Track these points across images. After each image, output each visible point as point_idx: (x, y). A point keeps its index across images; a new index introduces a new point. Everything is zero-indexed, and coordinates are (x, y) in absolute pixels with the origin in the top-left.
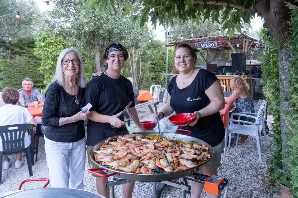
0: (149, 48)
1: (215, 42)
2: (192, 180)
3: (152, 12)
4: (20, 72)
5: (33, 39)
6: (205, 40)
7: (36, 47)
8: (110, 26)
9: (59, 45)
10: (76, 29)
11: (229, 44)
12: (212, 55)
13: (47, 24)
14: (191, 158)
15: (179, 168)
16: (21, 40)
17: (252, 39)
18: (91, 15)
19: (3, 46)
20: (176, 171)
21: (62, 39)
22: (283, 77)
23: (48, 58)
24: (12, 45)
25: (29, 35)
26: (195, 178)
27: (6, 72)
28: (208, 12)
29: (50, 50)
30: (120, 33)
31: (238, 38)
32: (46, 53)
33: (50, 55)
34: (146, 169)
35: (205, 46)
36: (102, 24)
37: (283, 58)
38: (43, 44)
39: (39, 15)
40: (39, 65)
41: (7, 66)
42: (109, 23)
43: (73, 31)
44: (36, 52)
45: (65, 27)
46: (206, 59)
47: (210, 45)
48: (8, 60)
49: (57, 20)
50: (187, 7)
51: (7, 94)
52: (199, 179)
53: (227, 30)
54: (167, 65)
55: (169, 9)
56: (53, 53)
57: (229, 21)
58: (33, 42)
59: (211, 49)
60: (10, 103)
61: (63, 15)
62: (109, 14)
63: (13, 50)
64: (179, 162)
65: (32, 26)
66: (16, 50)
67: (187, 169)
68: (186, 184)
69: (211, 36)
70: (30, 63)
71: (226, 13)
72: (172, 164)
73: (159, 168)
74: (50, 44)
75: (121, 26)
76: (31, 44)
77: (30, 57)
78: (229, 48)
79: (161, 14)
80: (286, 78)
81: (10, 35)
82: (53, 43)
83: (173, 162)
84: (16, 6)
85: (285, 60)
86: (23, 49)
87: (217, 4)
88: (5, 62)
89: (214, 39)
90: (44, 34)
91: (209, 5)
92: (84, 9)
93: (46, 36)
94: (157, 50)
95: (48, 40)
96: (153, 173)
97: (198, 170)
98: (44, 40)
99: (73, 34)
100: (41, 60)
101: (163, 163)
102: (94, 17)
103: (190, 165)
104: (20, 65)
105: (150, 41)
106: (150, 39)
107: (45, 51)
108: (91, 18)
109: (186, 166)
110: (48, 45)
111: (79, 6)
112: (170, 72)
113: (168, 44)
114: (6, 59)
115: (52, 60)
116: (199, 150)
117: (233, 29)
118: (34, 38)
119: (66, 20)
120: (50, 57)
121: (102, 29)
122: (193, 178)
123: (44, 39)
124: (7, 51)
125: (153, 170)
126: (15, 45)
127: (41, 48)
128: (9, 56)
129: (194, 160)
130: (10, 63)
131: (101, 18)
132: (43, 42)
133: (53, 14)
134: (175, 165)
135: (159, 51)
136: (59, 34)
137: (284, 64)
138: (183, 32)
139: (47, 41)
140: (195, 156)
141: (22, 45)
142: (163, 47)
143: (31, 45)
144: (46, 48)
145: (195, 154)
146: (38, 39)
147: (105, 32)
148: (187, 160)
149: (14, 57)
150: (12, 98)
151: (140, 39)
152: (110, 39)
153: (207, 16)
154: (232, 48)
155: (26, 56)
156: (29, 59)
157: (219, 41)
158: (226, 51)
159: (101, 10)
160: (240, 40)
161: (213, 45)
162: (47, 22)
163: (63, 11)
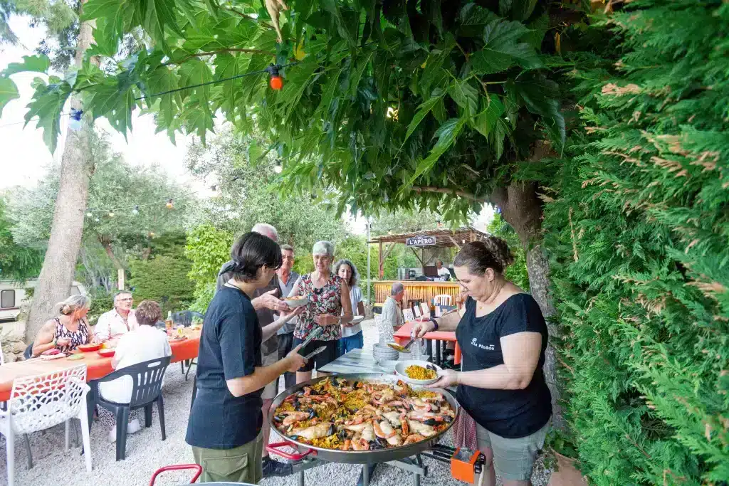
0: (344, 245)
1: (434, 237)
2: (429, 456)
3: (352, 200)
4: (158, 279)
5: (184, 233)
6: (419, 235)
7: (187, 245)
8: (293, 217)
9: (221, 241)
10: (247, 221)
11: (451, 239)
12: (429, 254)
13: (207, 214)
14: (426, 419)
15: (411, 437)
16: (166, 235)
17: (481, 233)
18: (268, 203)
19: (139, 242)
20: (406, 443)
21: (226, 234)
22: (537, 286)
23: (204, 260)
24: (153, 241)
25: (178, 228)
26: (435, 453)
27: (139, 279)
28: (424, 200)
29: (207, 248)
30: (307, 226)
31: (464, 232)
32: (202, 253)
33: (207, 255)
34: (359, 441)
35: (420, 243)
36: (282, 214)
37: (532, 260)
38: (199, 240)
39: (197, 202)
40: (189, 268)
41: (141, 269)
42: (292, 213)
43: (243, 222)
44: (187, 251)
45: (231, 217)
46: (421, 258)
47: (426, 241)
48: (145, 262)
49: (220, 209)
50: (401, 195)
51: (142, 310)
52: (441, 455)
53: (449, 222)
54: (368, 268)
55: (375, 197)
56: (212, 253)
57: (452, 210)
58: (184, 237)
59: (428, 247)
60: (146, 324)
61: (230, 202)
62: (292, 201)
63: (153, 248)
64: (409, 426)
65: (185, 216)
66: (158, 247)
67: (423, 439)
68: (420, 464)
69: (425, 229)
70: (176, 266)
71: (448, 201)
72: (399, 431)
73: (380, 439)
74: (209, 240)
75: (308, 216)
76: (181, 239)
77: (176, 257)
78: (450, 245)
79: (365, 202)
80: (540, 289)
81: (152, 227)
82: (213, 239)
83: (400, 427)
84: (166, 190)
85: (535, 263)
86: (169, 246)
87: (438, 191)
88: (138, 265)
89: (432, 233)
90: (201, 227)
91: (427, 192)
92: (259, 194)
93: (204, 229)
94: (355, 249)
95: (207, 234)
96: (371, 448)
97: (439, 440)
98: (200, 235)
99: (242, 226)
100: (192, 261)
101: (385, 429)
102: (272, 205)
103: (427, 431)
104: (161, 268)
105: (347, 237)
106: (347, 234)
107: (200, 249)
108: (268, 206)
109: (420, 434)
110: (205, 241)
111: (252, 191)
112: (372, 277)
113: (370, 240)
114: (141, 260)
115: (209, 262)
116: (435, 404)
117: (458, 222)
118: (186, 233)
119: (233, 208)
120: (207, 258)
121: (282, 220)
122: (432, 453)
123: (201, 233)
124: (145, 249)
125: (370, 442)
126: (157, 241)
127: (195, 245)
128: (147, 255)
129: (432, 422)
130: (147, 266)
131: (282, 206)
132: (199, 238)
133: (216, 201)
134: (404, 433)
135: (358, 249)
136: (222, 227)
137: (535, 269)
138: (389, 224)
139: (205, 236)
140: (431, 415)
141: (168, 240)
142: (364, 243)
143: (180, 241)
144: (201, 246)
145: (431, 411)
146: (191, 233)
147: (286, 224)
148: (420, 422)
149: (153, 257)
150: (150, 316)
151: (333, 234)
152: (292, 233)
153: (423, 206)
154: (456, 244)
155: (171, 256)
156: (175, 261)
157: (438, 236)
158: (447, 248)
159: (283, 196)
160: (466, 234)
161: (430, 241)
162: (207, 211)
163: (229, 196)
